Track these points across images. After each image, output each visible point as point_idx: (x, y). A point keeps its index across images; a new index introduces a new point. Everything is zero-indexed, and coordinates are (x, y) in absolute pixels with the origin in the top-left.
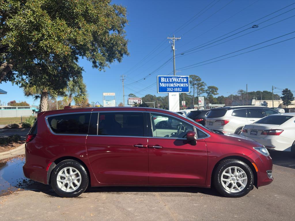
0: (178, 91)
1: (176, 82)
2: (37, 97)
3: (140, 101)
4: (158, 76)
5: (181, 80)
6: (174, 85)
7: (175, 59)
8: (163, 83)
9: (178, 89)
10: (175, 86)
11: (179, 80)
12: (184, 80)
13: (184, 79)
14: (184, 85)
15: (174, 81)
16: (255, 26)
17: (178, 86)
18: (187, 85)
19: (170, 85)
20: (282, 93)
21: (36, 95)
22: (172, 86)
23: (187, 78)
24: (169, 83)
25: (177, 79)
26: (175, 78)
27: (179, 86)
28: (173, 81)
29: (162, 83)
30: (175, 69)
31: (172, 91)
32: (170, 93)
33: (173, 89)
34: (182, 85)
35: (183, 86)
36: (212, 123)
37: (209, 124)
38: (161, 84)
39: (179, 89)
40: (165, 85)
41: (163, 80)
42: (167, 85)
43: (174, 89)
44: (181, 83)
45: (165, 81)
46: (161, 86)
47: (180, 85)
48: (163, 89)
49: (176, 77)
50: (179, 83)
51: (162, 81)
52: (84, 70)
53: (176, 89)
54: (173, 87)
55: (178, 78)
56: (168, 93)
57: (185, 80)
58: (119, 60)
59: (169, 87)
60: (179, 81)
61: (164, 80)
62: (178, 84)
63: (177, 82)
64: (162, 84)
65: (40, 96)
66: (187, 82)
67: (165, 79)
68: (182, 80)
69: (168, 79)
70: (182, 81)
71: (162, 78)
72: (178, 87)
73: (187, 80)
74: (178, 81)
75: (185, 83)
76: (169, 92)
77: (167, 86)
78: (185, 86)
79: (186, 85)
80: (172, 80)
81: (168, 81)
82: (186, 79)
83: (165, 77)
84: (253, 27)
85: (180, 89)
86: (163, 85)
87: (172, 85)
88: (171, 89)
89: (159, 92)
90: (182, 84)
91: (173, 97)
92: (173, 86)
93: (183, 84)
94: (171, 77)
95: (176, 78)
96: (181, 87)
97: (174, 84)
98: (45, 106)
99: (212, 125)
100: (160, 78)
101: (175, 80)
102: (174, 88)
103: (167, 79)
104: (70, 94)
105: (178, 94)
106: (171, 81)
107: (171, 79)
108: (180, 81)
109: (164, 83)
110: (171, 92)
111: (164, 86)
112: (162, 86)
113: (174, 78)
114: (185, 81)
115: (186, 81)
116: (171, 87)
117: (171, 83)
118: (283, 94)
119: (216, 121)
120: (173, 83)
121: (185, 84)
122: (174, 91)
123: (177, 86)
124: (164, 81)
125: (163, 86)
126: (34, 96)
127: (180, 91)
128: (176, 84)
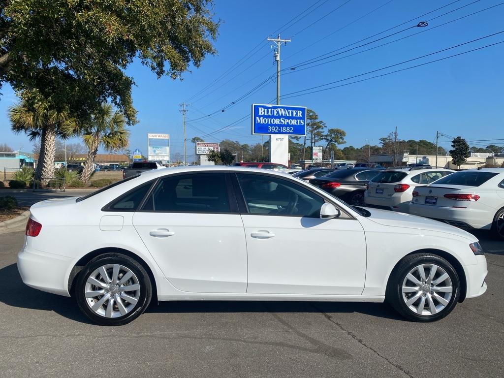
0: (286, 133)
1: (284, 117)
2: (34, 134)
3: (217, 148)
4: (254, 105)
5: (292, 113)
6: (280, 121)
7: (279, 77)
8: (262, 118)
10: (282, 123)
11: (289, 113)
12: (297, 113)
13: (299, 112)
14: (297, 123)
15: (280, 114)
16: (423, 23)
17: (288, 123)
18: (302, 122)
19: (274, 120)
20: (452, 144)
21: (33, 130)
22: (277, 123)
23: (303, 110)
24: (273, 117)
25: (287, 112)
26: (282, 110)
29: (260, 117)
30: (279, 95)
31: (276, 131)
32: (273, 135)
33: (278, 128)
34: (294, 122)
38: (258, 118)
39: (288, 129)
40: (265, 120)
41: (261, 111)
42: (270, 121)
44: (292, 118)
45: (266, 114)
47: (291, 123)
48: (261, 129)
49: (284, 108)
50: (288, 118)
51: (260, 114)
52: (134, 83)
54: (278, 125)
55: (288, 109)
56: (270, 136)
57: (300, 114)
59: (271, 125)
61: (264, 111)
62: (287, 121)
63: (286, 117)
65: (41, 132)
67: (266, 110)
68: (294, 113)
70: (294, 116)
71: (260, 108)
72: (288, 125)
74: (288, 115)
75: (300, 118)
76: (271, 133)
77: (269, 123)
78: (299, 124)
79: (300, 122)
80: (278, 112)
81: (271, 114)
82: (301, 112)
84: (419, 26)
85: (290, 129)
86: (262, 121)
87: (277, 121)
88: (276, 129)
89: (254, 133)
90: (294, 120)
91: (279, 141)
92: (279, 123)
93: (296, 121)
94: (276, 108)
95: (284, 110)
96: (292, 126)
98: (50, 151)
100: (257, 108)
101: (282, 112)
102: (280, 126)
103: (270, 110)
104: (96, 130)
105: (286, 137)
106: (275, 115)
107: (275, 110)
108: (290, 115)
109: (264, 116)
110: (275, 133)
111: (264, 123)
112: (260, 122)
113: (281, 110)
114: (299, 116)
115: (301, 116)
116: (275, 125)
117: (276, 117)
118: (453, 146)
120: (279, 117)
121: (299, 121)
122: (280, 133)
123: (286, 124)
124: (263, 114)
125: (262, 123)
126: (29, 132)
127: (289, 133)
128: (285, 121)
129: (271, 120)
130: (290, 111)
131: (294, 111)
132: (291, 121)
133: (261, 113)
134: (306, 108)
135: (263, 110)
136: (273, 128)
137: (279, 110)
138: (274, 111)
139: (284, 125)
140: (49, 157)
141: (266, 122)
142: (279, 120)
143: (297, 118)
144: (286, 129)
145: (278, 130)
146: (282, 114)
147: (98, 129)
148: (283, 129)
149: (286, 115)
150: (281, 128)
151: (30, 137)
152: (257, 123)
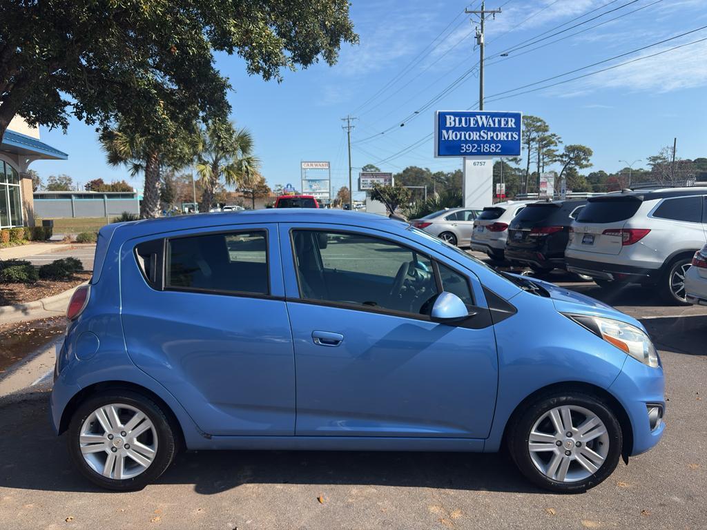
0: (489, 154)
1: (486, 128)
2: (137, 168)
3: (390, 180)
4: (438, 111)
5: (500, 122)
6: (480, 136)
7: (484, 69)
8: (450, 132)
10: (483, 138)
11: (494, 122)
12: (507, 122)
13: (510, 119)
14: (507, 136)
15: (480, 126)
17: (492, 138)
18: (514, 135)
19: (470, 134)
21: (137, 162)
22: (475, 139)
23: (517, 117)
24: (468, 129)
25: (490, 120)
26: (484, 117)
28: (478, 125)
29: (448, 129)
30: (484, 96)
31: (473, 151)
32: (468, 158)
33: (476, 146)
34: (502, 136)
35: (506, 139)
36: (593, 238)
37: (583, 242)
38: (444, 132)
39: (493, 146)
40: (456, 134)
41: (450, 121)
42: (463, 136)
43: (479, 146)
44: (500, 129)
45: (457, 125)
46: (446, 138)
47: (497, 137)
48: (449, 148)
49: (486, 114)
50: (493, 130)
51: (448, 125)
53: (486, 148)
54: (476, 142)
55: (493, 115)
56: (464, 158)
57: (512, 124)
58: (330, 58)
59: (466, 142)
60: (494, 124)
61: (455, 121)
62: (491, 134)
63: (490, 129)
64: (447, 132)
65: (144, 164)
66: (517, 129)
67: (457, 119)
68: (503, 123)
69: (466, 120)
70: (503, 126)
71: (448, 117)
72: (492, 141)
73: (518, 123)
74: (492, 125)
75: (511, 130)
76: (466, 154)
77: (463, 139)
78: (510, 139)
79: (512, 135)
80: (477, 122)
81: (466, 124)
82: (514, 120)
83: (455, 114)
85: (497, 147)
86: (452, 136)
87: (475, 136)
88: (473, 147)
89: (439, 155)
90: (502, 133)
91: (479, 167)
92: (478, 139)
93: (506, 134)
94: (474, 115)
95: (486, 118)
96: (500, 141)
97: (482, 132)
99: (591, 243)
100: (442, 117)
101: (483, 121)
102: (478, 142)
103: (463, 119)
104: (214, 159)
106: (472, 125)
107: (472, 119)
108: (497, 126)
109: (454, 129)
110: (471, 154)
111: (454, 139)
112: (448, 137)
113: (481, 118)
114: (510, 126)
115: (514, 126)
116: (473, 142)
117: (473, 130)
119: (604, 233)
120: (478, 129)
121: (510, 133)
122: (479, 153)
123: (489, 139)
124: (453, 125)
125: (450, 139)
126: (130, 166)
127: (495, 154)
128: (487, 134)
129: (465, 135)
130: (497, 120)
131: (503, 119)
132: (497, 134)
133: (450, 124)
134: (522, 112)
135: (453, 118)
136: (469, 147)
137: (478, 117)
138: (470, 119)
139: (487, 142)
141: (458, 138)
142: (478, 134)
143: (506, 130)
144: (490, 147)
145: (476, 149)
146: (483, 124)
147: (216, 157)
148: (484, 148)
149: (490, 125)
150: (482, 145)
151: (131, 172)
152: (443, 139)
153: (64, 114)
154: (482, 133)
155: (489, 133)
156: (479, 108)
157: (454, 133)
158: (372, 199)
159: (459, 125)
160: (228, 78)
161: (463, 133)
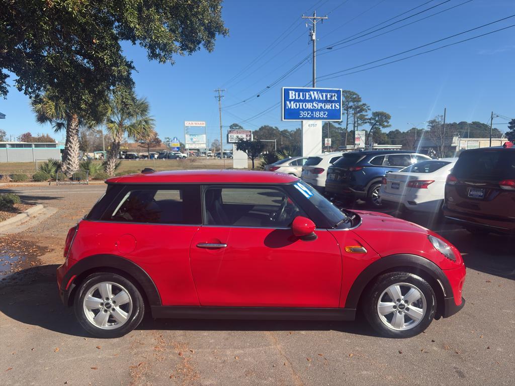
0: (319, 118)
1: (317, 101)
2: (60, 126)
3: (250, 136)
4: (283, 88)
5: (326, 96)
6: (313, 106)
7: (315, 58)
8: (292, 102)
9: (321, 114)
10: (315, 107)
11: (322, 96)
12: (332, 96)
13: (333, 94)
14: (332, 107)
15: (313, 99)
17: (321, 107)
19: (306, 105)
20: (509, 125)
21: (58, 121)
22: (309, 108)
23: (338, 92)
24: (305, 101)
25: (320, 95)
26: (315, 93)
27: (323, 108)
28: (312, 98)
29: (290, 101)
30: (315, 77)
31: (308, 116)
32: (305, 121)
33: (310, 113)
34: (328, 107)
35: (331, 108)
38: (288, 102)
40: (296, 104)
41: (292, 95)
42: (301, 105)
43: (312, 113)
44: (327, 101)
45: (297, 98)
46: (289, 107)
47: (325, 107)
48: (291, 114)
49: (317, 90)
50: (322, 102)
51: (290, 98)
53: (317, 114)
54: (310, 110)
55: (322, 91)
56: (302, 121)
58: (208, 46)
59: (303, 110)
61: (295, 95)
62: (321, 105)
63: (320, 101)
64: (290, 103)
65: (65, 123)
66: (338, 101)
67: (297, 93)
68: (329, 96)
69: (303, 94)
71: (290, 92)
72: (321, 110)
73: (339, 97)
74: (321, 99)
75: (334, 101)
76: (303, 118)
77: (301, 108)
78: (333, 108)
79: (335, 105)
80: (311, 96)
81: (303, 97)
82: (336, 96)
83: (296, 90)
85: (324, 114)
86: (293, 105)
87: (309, 106)
88: (308, 114)
89: (284, 119)
90: (328, 104)
91: (312, 128)
92: (312, 108)
93: (330, 105)
94: (309, 91)
95: (317, 93)
96: (327, 110)
97: (314, 103)
98: (73, 142)
100: (287, 92)
101: (315, 95)
102: (312, 111)
103: (301, 94)
104: (120, 119)
105: (319, 124)
106: (307, 98)
107: (307, 94)
108: (324, 99)
109: (295, 101)
110: (307, 118)
111: (295, 108)
113: (314, 93)
114: (333, 99)
115: (336, 99)
116: (308, 110)
117: (308, 101)
118: (510, 128)
120: (311, 101)
121: (333, 104)
122: (312, 118)
123: (319, 108)
124: (294, 98)
125: (292, 108)
126: (54, 124)
127: (323, 118)
128: (318, 105)
130: (324, 94)
131: (328, 94)
132: (325, 105)
133: (292, 97)
134: (341, 90)
135: (294, 92)
136: (305, 113)
137: (312, 92)
138: (306, 94)
139: (317, 110)
140: (73, 149)
141: (298, 107)
142: (311, 104)
143: (331, 102)
144: (320, 114)
145: (310, 115)
146: (315, 97)
147: (122, 118)
148: (316, 114)
149: (320, 98)
150: (314, 112)
151: (55, 129)
152: (287, 108)
153: (4, 84)
154: (315, 105)
155: (319, 104)
156: (312, 86)
157: (295, 104)
158: (237, 149)
159: (298, 98)
160: (132, 62)
161: (301, 104)
